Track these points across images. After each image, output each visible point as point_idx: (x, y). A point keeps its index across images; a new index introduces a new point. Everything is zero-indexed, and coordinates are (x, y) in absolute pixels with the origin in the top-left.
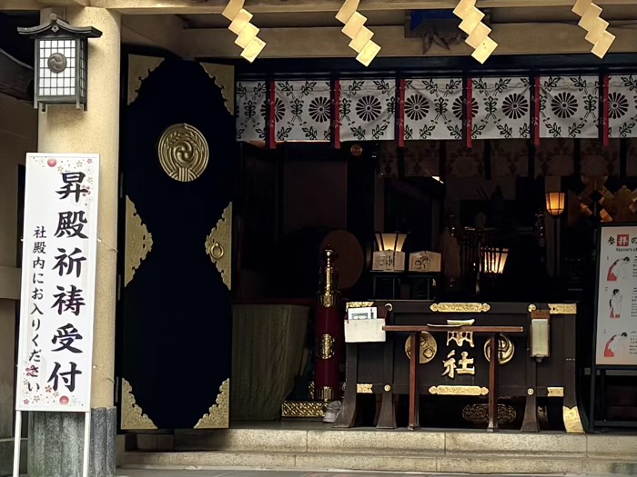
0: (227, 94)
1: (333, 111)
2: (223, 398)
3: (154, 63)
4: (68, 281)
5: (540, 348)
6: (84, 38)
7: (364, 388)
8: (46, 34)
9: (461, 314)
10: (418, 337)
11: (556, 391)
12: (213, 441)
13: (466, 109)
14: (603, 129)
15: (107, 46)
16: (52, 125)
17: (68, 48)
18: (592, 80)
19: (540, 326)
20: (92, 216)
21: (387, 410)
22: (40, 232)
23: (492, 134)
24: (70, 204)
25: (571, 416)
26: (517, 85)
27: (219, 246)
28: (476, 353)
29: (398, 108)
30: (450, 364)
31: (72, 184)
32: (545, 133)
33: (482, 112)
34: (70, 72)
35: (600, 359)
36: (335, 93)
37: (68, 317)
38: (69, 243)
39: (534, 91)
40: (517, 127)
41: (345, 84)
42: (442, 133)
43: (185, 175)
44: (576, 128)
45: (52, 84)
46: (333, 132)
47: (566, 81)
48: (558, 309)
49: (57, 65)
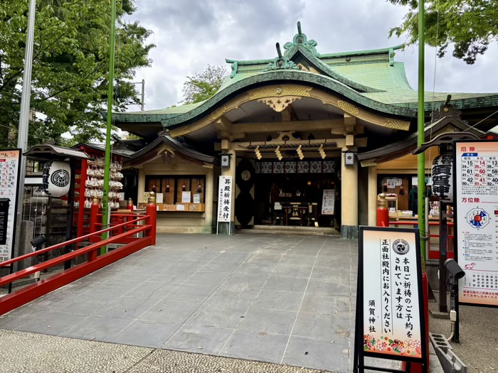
0: (254, 165)
1: (272, 167)
2: (253, 219)
3: (241, 159)
4: (227, 198)
5: (310, 211)
6: (230, 155)
7: (278, 218)
8: (223, 155)
9: (296, 205)
10: (288, 209)
11: (313, 219)
12: (251, 227)
13: (297, 167)
14: (322, 171)
15: (233, 157)
16: (224, 171)
17: (227, 157)
18: (320, 162)
19: (310, 207)
20: (231, 187)
21: (282, 222)
22: (222, 190)
23: (301, 172)
24: (227, 185)
25: (316, 224)
26: (306, 163)
27: (252, 192)
28: (298, 212)
29: (284, 167)
30: (294, 214)
31: (227, 181)
32: (311, 172)
33: (300, 168)
34: (227, 161)
35: (322, 213)
36: (273, 164)
37: (226, 205)
38: (227, 192)
39: (309, 164)
40: (306, 171)
41: (275, 163)
42: (292, 172)
43: (246, 179)
44: (317, 171)
45: (224, 164)
46: (272, 171)
47: (315, 162)
48: (314, 204)
49: (225, 160)
